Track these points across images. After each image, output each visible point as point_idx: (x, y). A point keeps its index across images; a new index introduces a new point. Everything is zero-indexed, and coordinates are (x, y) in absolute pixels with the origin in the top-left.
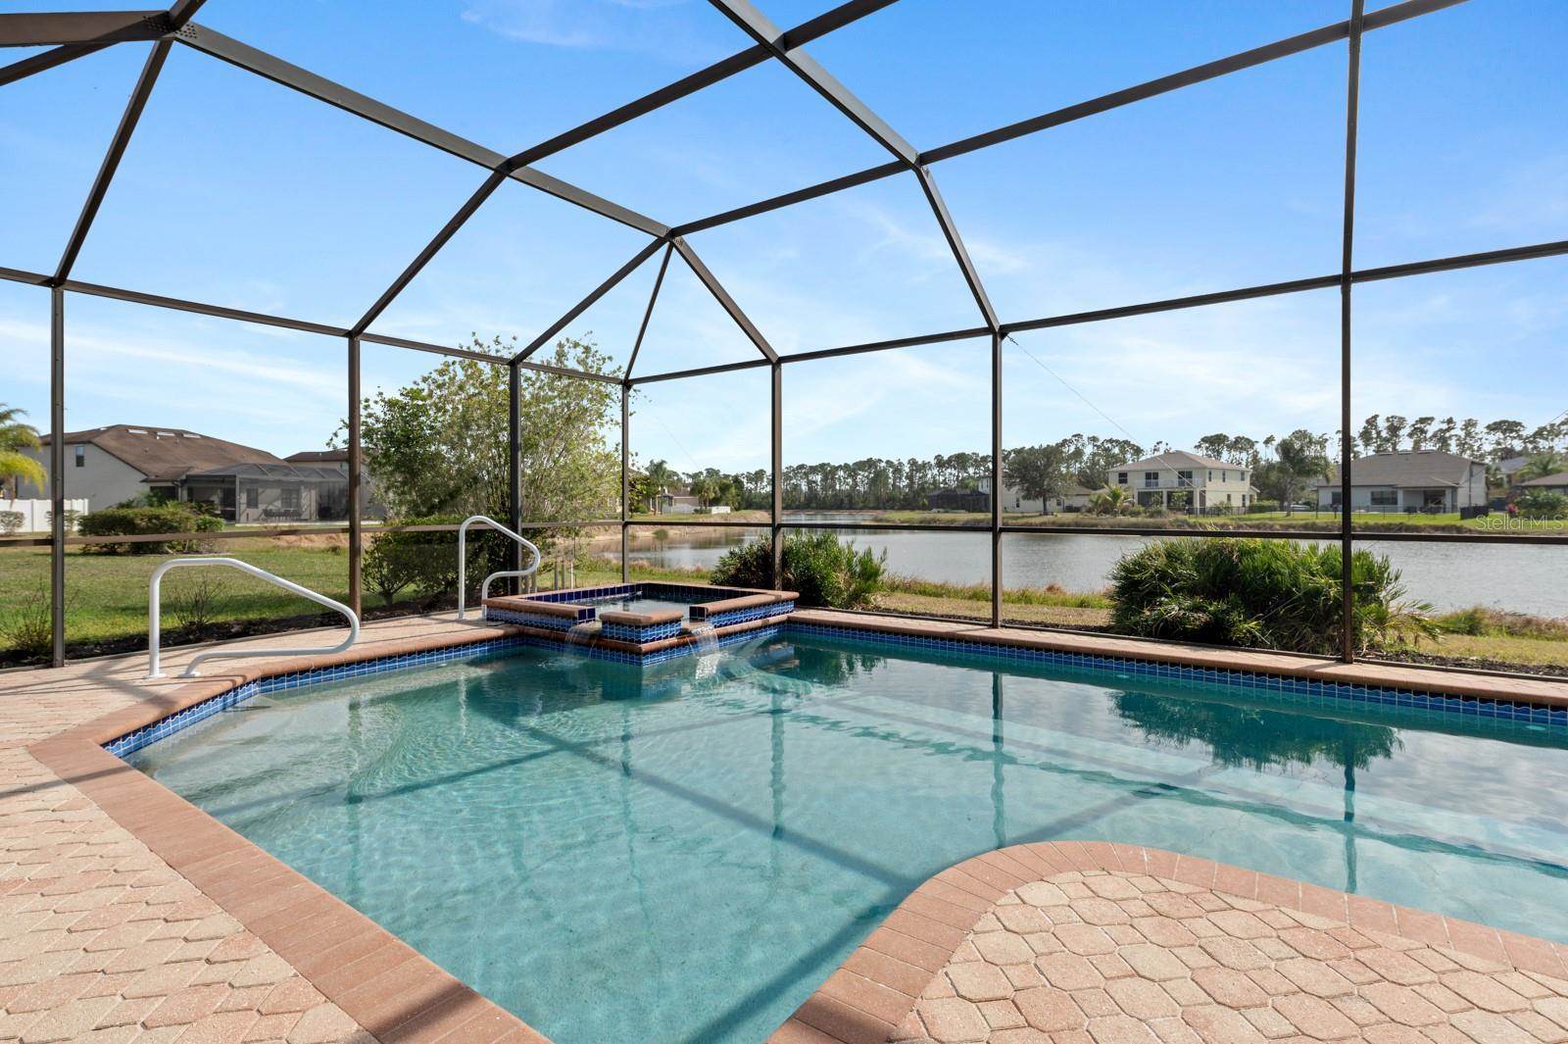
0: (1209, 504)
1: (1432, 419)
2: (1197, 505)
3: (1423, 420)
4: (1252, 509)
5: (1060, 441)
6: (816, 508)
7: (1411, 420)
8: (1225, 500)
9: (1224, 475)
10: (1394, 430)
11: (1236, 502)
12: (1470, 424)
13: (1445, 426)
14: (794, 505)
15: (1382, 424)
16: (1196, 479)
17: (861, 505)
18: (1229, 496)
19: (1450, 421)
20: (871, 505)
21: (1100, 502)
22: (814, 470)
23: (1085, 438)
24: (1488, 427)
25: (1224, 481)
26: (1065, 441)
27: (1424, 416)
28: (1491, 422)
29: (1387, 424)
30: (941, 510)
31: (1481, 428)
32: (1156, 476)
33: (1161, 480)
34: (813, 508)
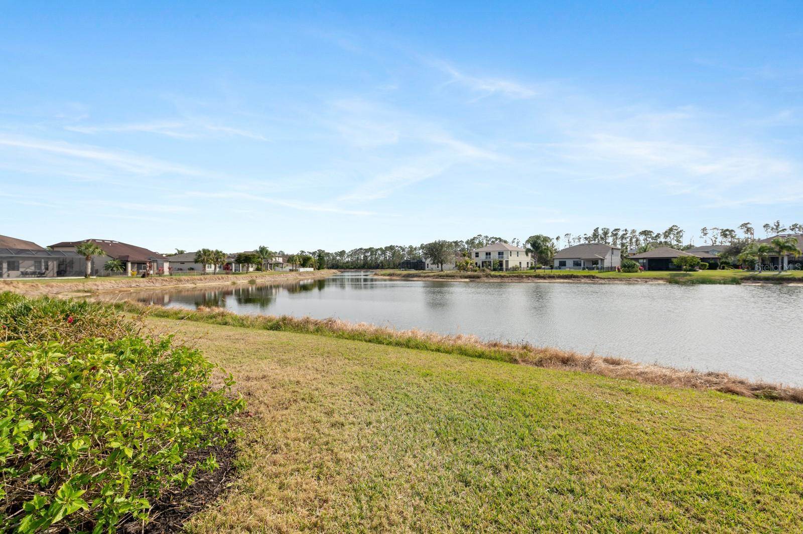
0: (510, 266)
1: (619, 229)
2: (504, 266)
3: (616, 230)
4: (532, 268)
5: (472, 238)
6: (367, 268)
7: (611, 230)
8: (518, 265)
9: (518, 253)
10: (606, 233)
11: (524, 265)
12: (634, 231)
13: (624, 232)
14: (357, 267)
15: (600, 232)
16: (505, 256)
17: (387, 267)
18: (520, 263)
19: (626, 230)
20: (392, 267)
21: (461, 265)
22: (367, 251)
23: (483, 236)
24: (640, 233)
25: (518, 256)
26: (474, 238)
27: (616, 228)
28: (641, 231)
29: (602, 232)
30: (404, 269)
31: (637, 233)
32: (490, 254)
33: (492, 256)
34: (365, 268)
